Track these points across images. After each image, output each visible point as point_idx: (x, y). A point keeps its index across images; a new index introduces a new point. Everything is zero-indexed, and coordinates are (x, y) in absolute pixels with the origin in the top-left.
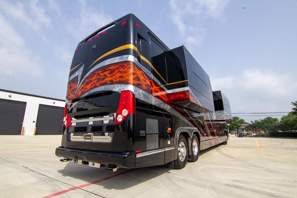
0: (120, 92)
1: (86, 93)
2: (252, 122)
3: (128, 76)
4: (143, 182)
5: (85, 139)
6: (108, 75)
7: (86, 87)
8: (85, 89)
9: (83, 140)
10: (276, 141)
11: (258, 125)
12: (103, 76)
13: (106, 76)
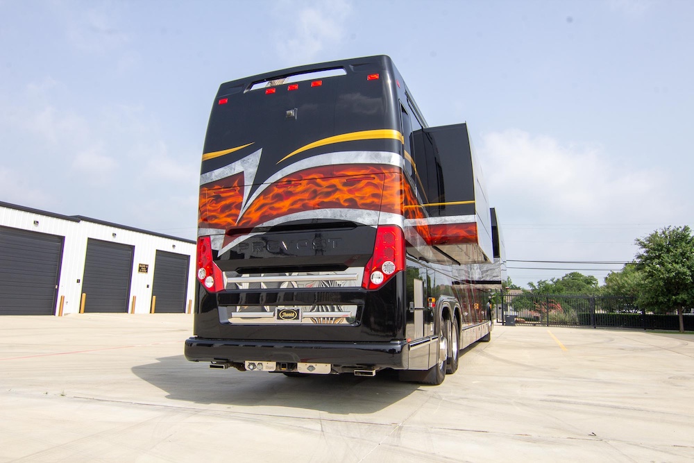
0: (376, 227)
1: (277, 219)
2: (531, 284)
3: (392, 195)
4: (391, 404)
5: (279, 318)
6: (340, 186)
7: (277, 205)
8: (272, 209)
9: (275, 321)
10: (595, 334)
11: (545, 293)
12: (328, 187)
13: (335, 189)
